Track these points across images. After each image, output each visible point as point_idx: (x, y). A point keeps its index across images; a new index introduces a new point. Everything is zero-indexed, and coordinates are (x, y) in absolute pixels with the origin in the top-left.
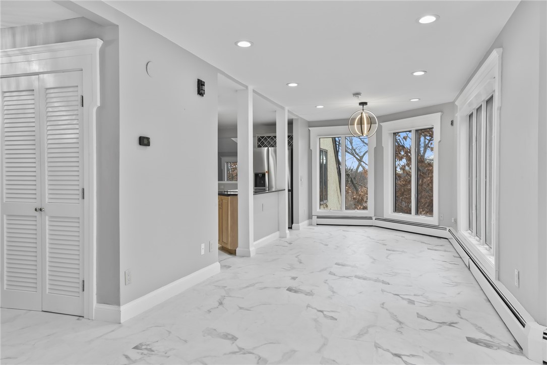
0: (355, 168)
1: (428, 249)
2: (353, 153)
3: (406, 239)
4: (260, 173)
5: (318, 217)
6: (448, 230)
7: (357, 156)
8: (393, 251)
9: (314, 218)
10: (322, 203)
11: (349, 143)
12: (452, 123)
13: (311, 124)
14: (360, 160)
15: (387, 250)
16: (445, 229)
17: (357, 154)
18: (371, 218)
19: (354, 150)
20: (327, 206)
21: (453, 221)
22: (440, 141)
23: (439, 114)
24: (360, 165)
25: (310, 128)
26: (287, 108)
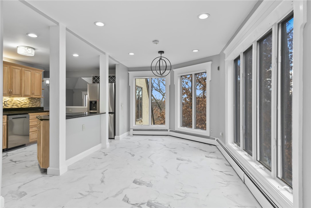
0: (161, 99)
1: (206, 157)
2: (160, 91)
3: (190, 147)
4: (93, 101)
5: (134, 130)
6: (216, 140)
7: (162, 93)
8: (182, 160)
9: (132, 130)
10: (138, 120)
11: (158, 86)
12: (219, 68)
13: (130, 69)
14: (163, 95)
15: (177, 159)
16: (214, 139)
17: (162, 92)
18: (167, 130)
19: (161, 90)
20: (142, 121)
21: (221, 135)
22: (211, 81)
23: (210, 63)
24: (163, 97)
25: (129, 72)
26: (108, 54)
